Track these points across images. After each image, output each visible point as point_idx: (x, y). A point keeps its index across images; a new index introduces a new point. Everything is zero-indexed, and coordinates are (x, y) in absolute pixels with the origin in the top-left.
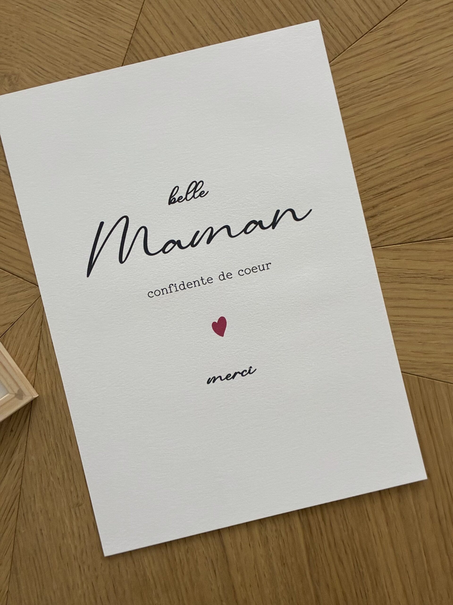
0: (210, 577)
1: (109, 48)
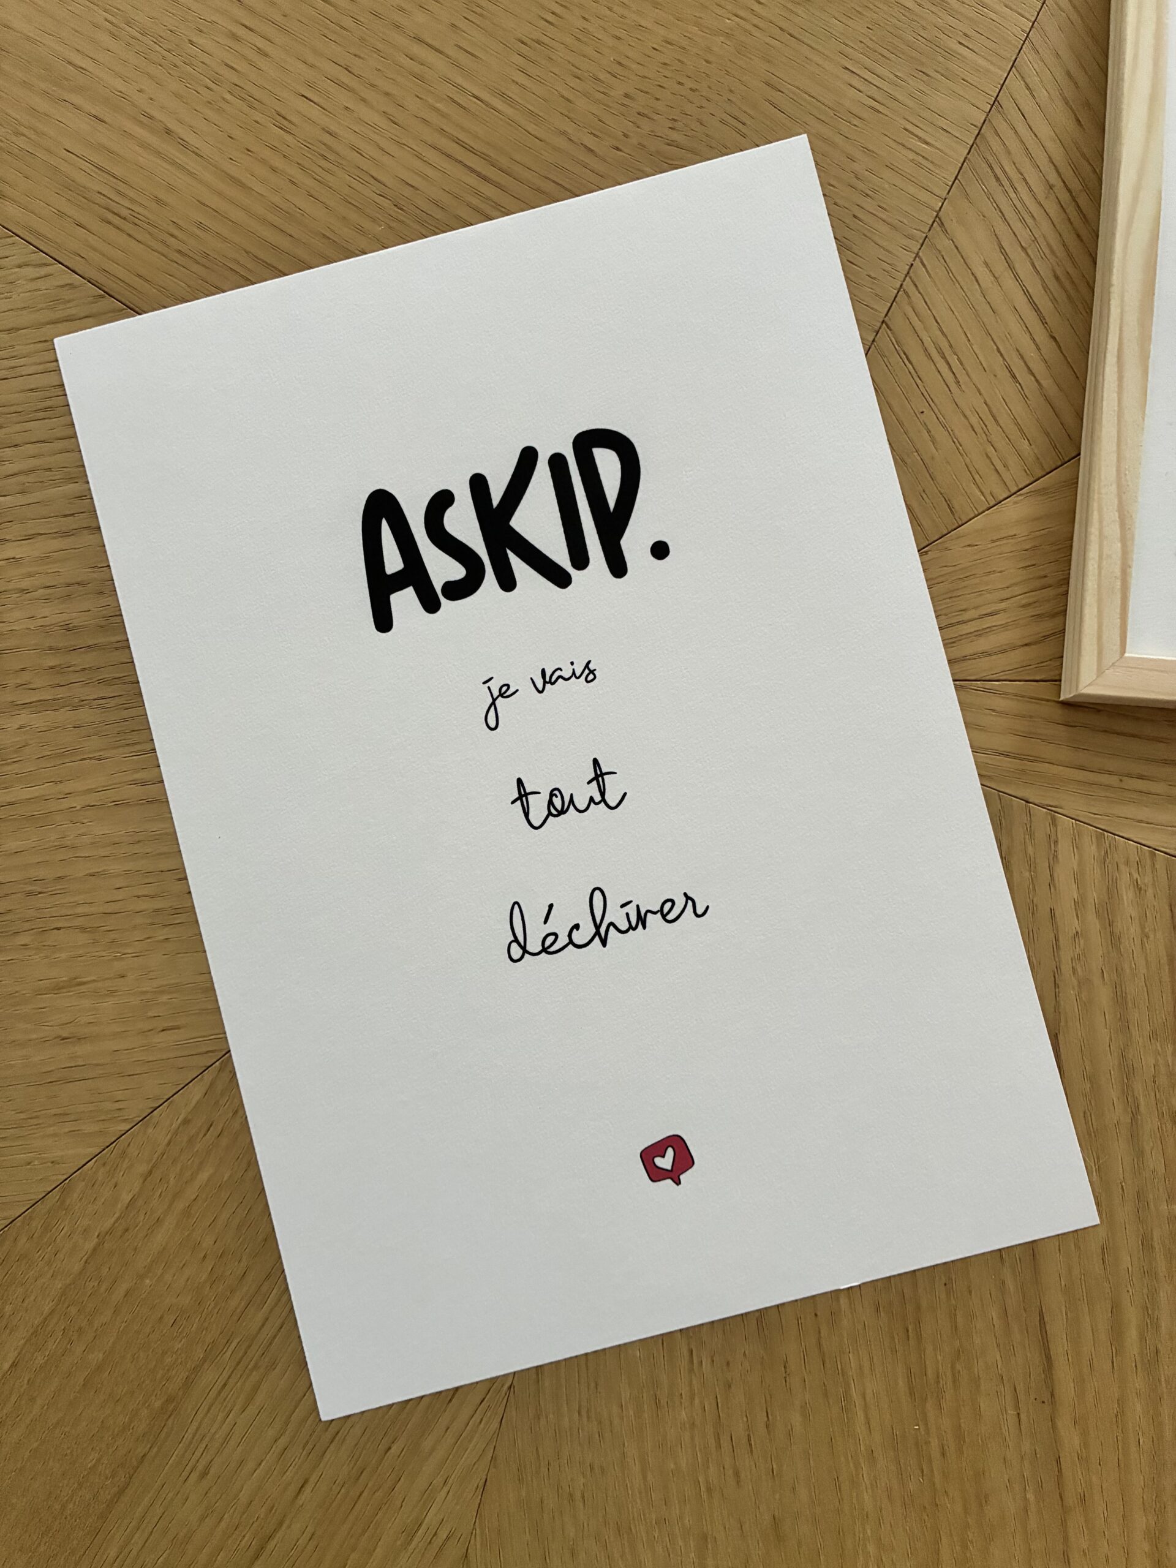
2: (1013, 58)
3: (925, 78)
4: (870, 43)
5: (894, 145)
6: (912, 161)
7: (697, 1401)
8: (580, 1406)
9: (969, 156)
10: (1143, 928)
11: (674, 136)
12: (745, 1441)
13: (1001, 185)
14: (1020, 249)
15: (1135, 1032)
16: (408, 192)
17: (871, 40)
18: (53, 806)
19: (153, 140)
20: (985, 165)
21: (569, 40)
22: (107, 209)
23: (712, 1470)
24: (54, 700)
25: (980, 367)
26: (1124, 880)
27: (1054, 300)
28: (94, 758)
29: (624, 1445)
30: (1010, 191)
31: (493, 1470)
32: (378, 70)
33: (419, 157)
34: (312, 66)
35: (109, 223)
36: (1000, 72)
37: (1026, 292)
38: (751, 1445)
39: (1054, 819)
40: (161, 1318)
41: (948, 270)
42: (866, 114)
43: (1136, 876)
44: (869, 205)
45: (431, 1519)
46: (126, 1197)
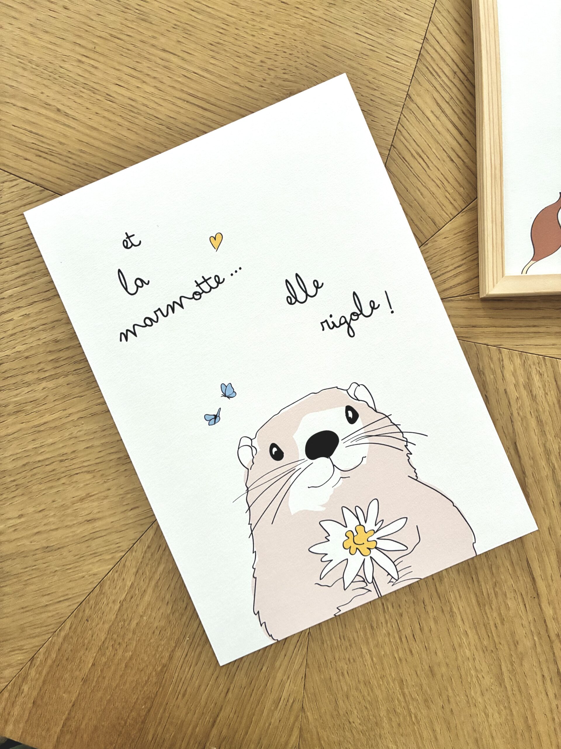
0: (520, 612)
1: (399, 60)
2: (430, 17)
3: (393, 32)
4: (366, 20)
5: (384, 65)
6: (393, 71)
7: (389, 624)
8: (340, 636)
9: (417, 65)
10: (544, 390)
11: (286, 76)
12: (412, 636)
13: (433, 75)
14: (446, 103)
15: (548, 436)
16: (172, 121)
17: (366, 18)
18: (65, 421)
19: (52, 115)
20: (424, 68)
21: (232, 40)
22: (38, 150)
23: (400, 651)
24: (56, 374)
25: (437, 158)
26: (534, 372)
27: (464, 123)
28: (78, 397)
29: (361, 649)
30: (437, 77)
31: (307, 669)
32: (149, 67)
33: (173, 104)
34: (118, 70)
35: (40, 156)
36: (424, 24)
37: (452, 122)
38: (415, 638)
39: (499, 350)
40: (154, 633)
41: (416, 117)
42: (370, 53)
43: (538, 369)
44: (377, 93)
45: (285, 695)
46: (129, 584)
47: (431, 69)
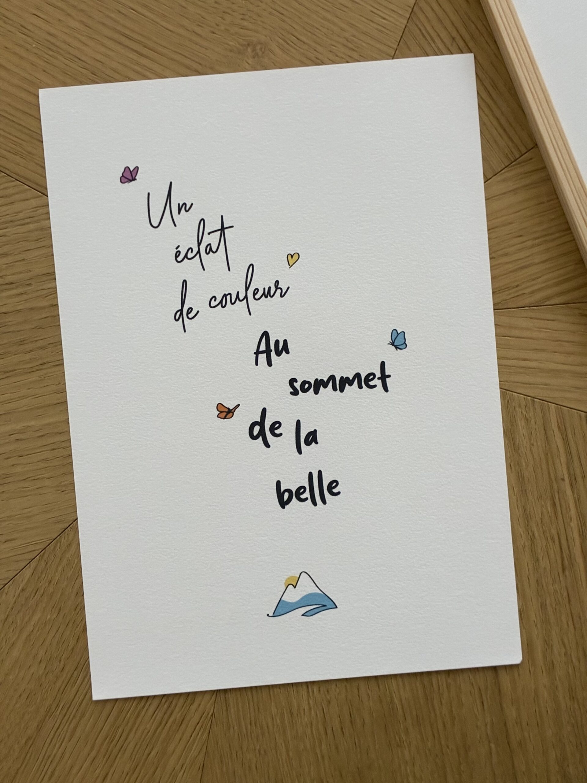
0: (476, 710)
9: (408, 25)
12: (339, 730)
20: (416, 29)
29: (276, 738)
30: (431, 42)
31: (207, 758)
38: (343, 732)
42: (350, 4)
47: (424, 32)
